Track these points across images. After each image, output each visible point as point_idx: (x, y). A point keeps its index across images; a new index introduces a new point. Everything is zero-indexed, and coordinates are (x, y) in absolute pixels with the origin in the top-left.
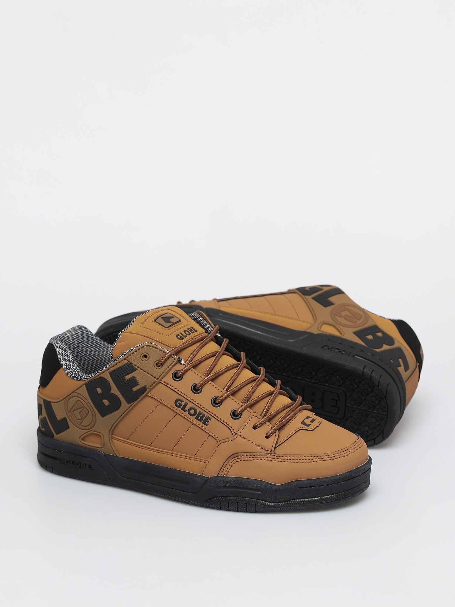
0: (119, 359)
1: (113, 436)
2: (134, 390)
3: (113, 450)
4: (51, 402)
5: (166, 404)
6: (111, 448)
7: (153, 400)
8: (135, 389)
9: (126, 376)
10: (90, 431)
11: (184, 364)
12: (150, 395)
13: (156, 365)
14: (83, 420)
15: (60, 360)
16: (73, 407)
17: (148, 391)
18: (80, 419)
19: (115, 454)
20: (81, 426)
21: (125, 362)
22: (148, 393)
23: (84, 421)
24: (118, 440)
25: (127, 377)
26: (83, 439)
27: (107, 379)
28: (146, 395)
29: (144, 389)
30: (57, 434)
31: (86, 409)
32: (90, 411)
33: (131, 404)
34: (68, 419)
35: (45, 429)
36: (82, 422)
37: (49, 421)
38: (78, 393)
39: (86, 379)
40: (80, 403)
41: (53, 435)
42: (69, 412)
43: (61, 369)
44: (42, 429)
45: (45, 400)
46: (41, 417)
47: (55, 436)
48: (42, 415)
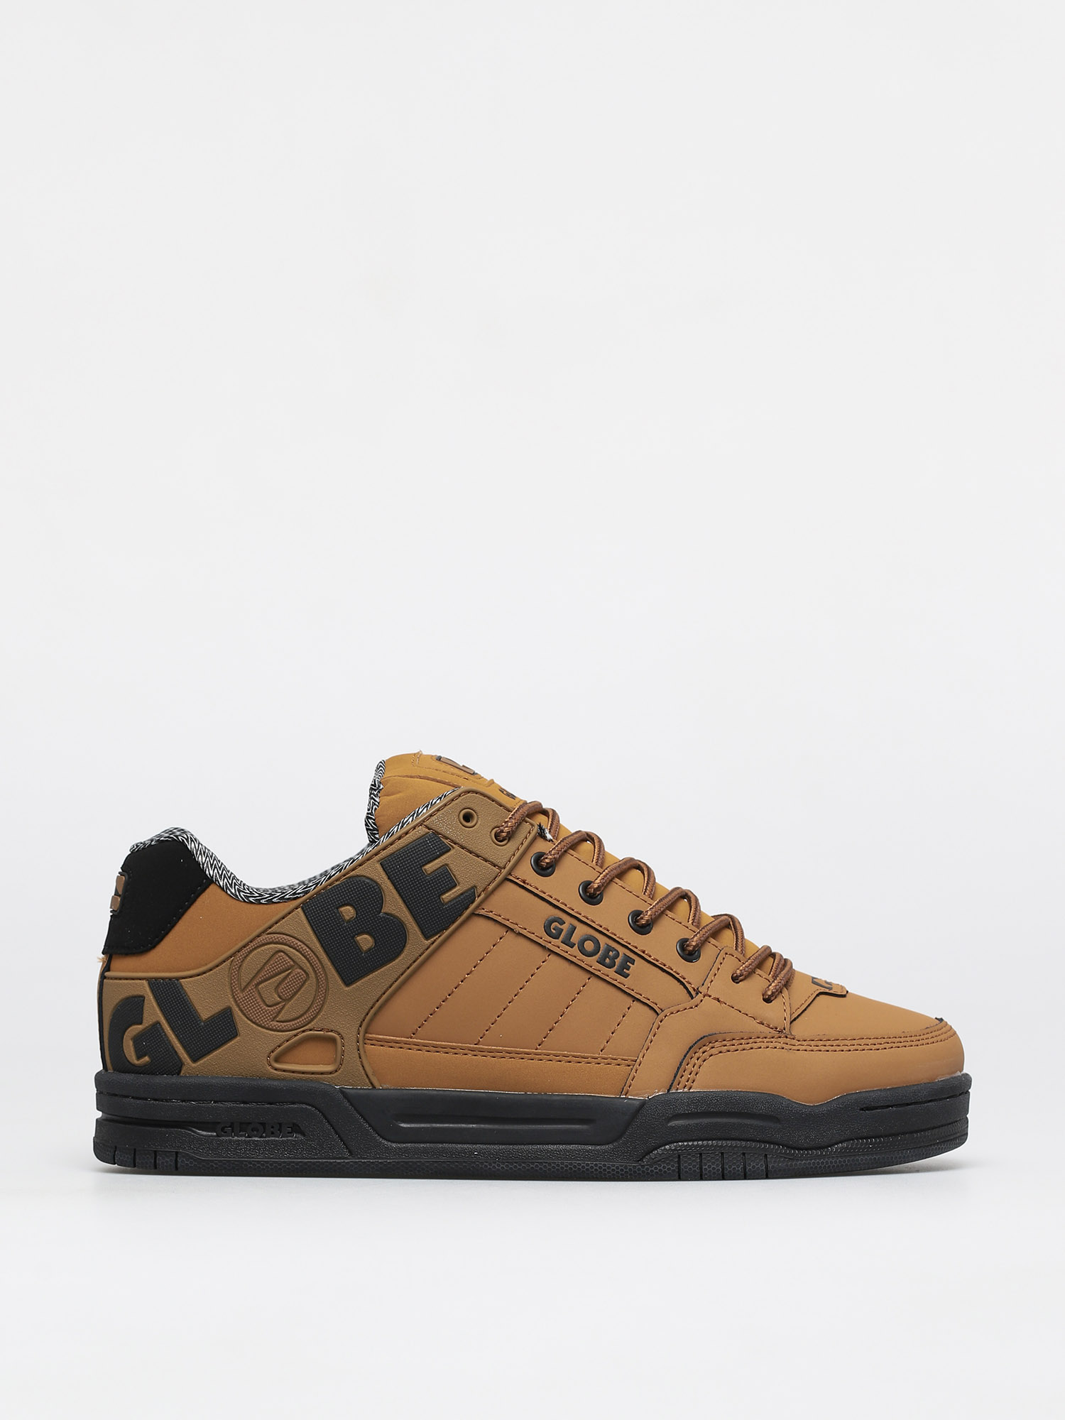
0: (402, 826)
1: (367, 1035)
2: (446, 900)
3: (367, 1075)
4: (178, 979)
5: (524, 932)
6: (361, 1068)
7: (490, 924)
8: (447, 897)
9: (426, 864)
10: (303, 1031)
11: (551, 840)
12: (482, 912)
13: (497, 836)
14: (284, 1006)
15: (207, 866)
16: (259, 972)
17: (478, 900)
18: (278, 1004)
19: (372, 1084)
20: (277, 1021)
21: (422, 830)
22: (477, 907)
23: (286, 1007)
24: (382, 1043)
25: (430, 867)
26: (277, 1060)
27: (376, 878)
28: (473, 914)
29: (469, 896)
30: (195, 1060)
31: (299, 971)
32: (312, 974)
33: (435, 938)
34: (236, 1009)
35: (149, 1057)
36: (280, 1012)
37: (172, 1029)
38: (283, 931)
39: (299, 894)
40: (285, 956)
41: (181, 1064)
42: (243, 990)
43: (212, 887)
44: (136, 1062)
45: (156, 979)
46: (135, 1029)
47: (189, 1064)
48: (141, 1023)
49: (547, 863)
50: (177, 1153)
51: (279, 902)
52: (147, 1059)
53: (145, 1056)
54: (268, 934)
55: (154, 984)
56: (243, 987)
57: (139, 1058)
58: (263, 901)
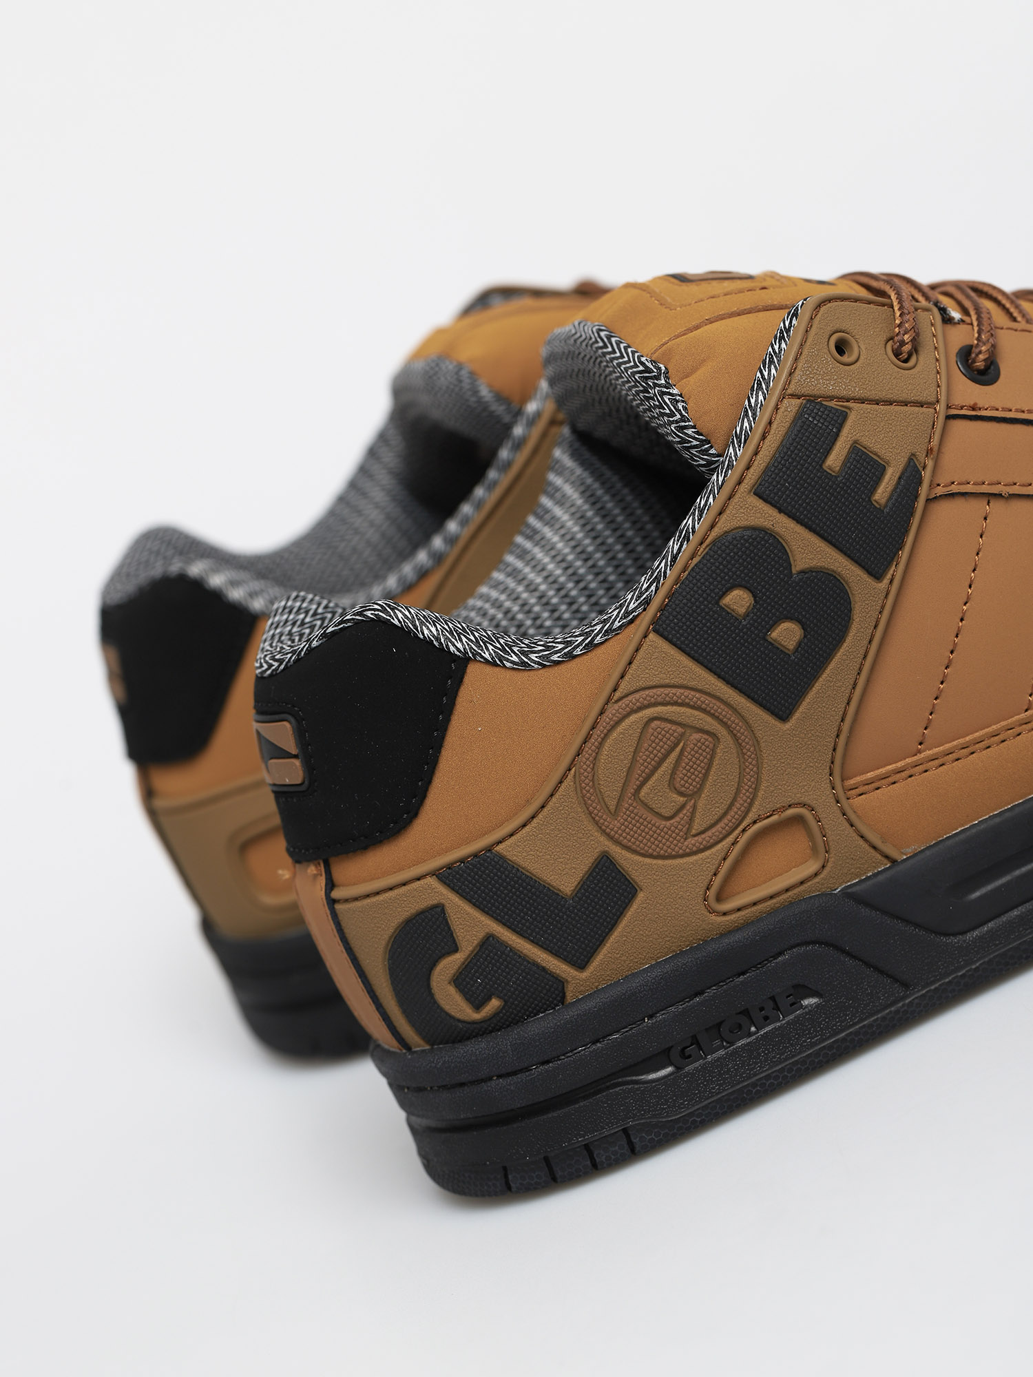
0: (754, 414)
1: (847, 783)
2: (883, 501)
3: (874, 848)
4: (489, 849)
5: (1016, 490)
6: (861, 842)
7: (959, 503)
8: (882, 494)
9: (826, 457)
10: (744, 830)
11: (962, 321)
12: (940, 491)
13: (897, 354)
14: (695, 807)
15: (447, 638)
16: (630, 770)
17: (926, 475)
18: (683, 807)
19: (887, 857)
20: (695, 836)
21: (791, 406)
22: (931, 486)
23: (701, 804)
24: (875, 784)
25: (835, 460)
26: (719, 898)
28: (928, 500)
29: (911, 477)
30: (582, 967)
31: (697, 736)
32: (722, 732)
33: (891, 572)
34: (618, 853)
35: (499, 997)
36: (691, 820)
37: (520, 934)
38: (641, 684)
39: (634, 610)
40: (663, 725)
41: (559, 984)
42: (615, 814)
43: (473, 670)
44: (477, 1016)
45: (449, 867)
46: (449, 965)
47: (577, 980)
48: (455, 949)
49: (985, 360)
50: (625, 1131)
51: (606, 640)
52: (495, 1003)
53: (489, 999)
54: (617, 701)
55: (450, 876)
56: (612, 808)
57: (478, 1007)
58: (578, 652)
